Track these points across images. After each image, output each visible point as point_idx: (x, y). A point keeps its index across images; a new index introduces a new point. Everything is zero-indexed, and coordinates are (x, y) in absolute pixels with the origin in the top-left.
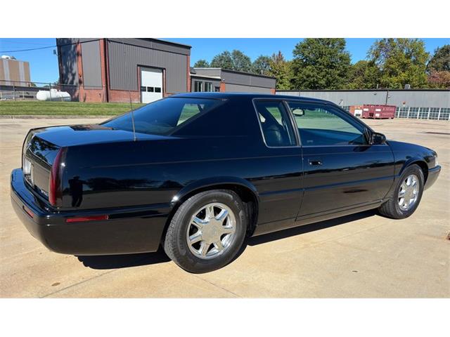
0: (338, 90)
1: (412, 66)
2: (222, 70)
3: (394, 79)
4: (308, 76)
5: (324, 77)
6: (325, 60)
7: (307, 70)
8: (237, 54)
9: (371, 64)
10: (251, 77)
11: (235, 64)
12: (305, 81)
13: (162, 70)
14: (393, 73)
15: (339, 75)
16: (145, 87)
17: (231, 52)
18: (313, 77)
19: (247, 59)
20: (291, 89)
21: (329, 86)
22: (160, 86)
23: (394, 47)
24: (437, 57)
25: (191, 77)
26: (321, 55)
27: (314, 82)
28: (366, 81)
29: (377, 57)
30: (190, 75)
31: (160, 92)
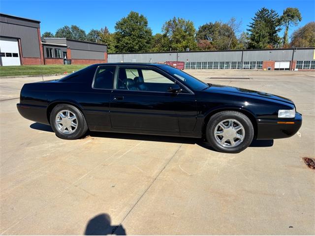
0: (146, 52)
1: (188, 37)
2: (67, 40)
3: (179, 45)
4: (127, 43)
5: (137, 44)
6: (136, 33)
7: (126, 39)
8: (75, 28)
9: (165, 36)
10: (89, 44)
11: (74, 35)
12: (125, 47)
13: (17, 39)
14: (178, 41)
15: (146, 43)
16: (4, 53)
17: (70, 26)
18: (130, 44)
19: (83, 32)
20: (116, 52)
21: (141, 50)
22: (18, 52)
23: (177, 25)
24: (200, 31)
25: (43, 44)
26: (134, 30)
27: (131, 48)
28: (163, 46)
29: (168, 31)
30: (42, 43)
31: (17, 56)
